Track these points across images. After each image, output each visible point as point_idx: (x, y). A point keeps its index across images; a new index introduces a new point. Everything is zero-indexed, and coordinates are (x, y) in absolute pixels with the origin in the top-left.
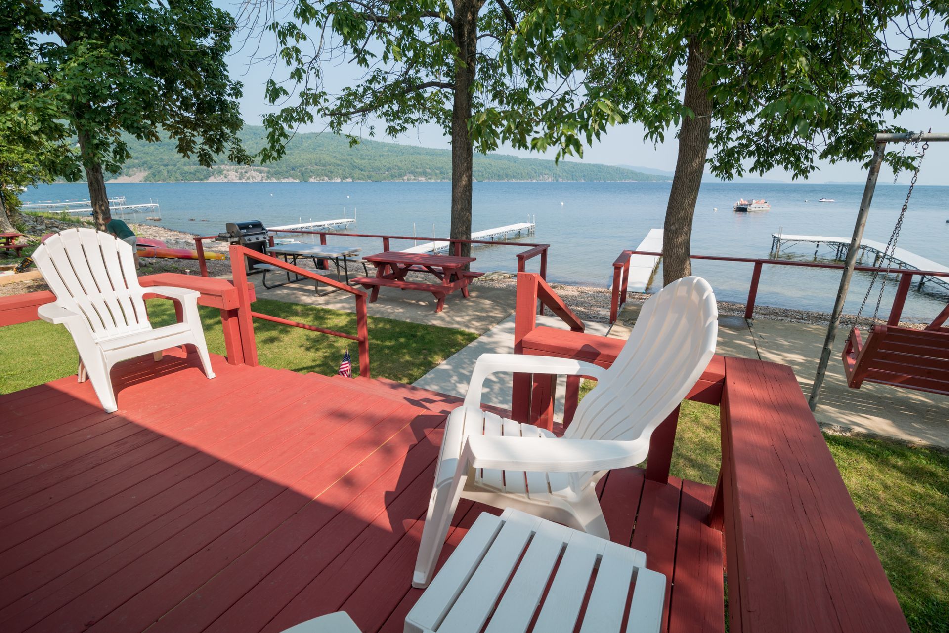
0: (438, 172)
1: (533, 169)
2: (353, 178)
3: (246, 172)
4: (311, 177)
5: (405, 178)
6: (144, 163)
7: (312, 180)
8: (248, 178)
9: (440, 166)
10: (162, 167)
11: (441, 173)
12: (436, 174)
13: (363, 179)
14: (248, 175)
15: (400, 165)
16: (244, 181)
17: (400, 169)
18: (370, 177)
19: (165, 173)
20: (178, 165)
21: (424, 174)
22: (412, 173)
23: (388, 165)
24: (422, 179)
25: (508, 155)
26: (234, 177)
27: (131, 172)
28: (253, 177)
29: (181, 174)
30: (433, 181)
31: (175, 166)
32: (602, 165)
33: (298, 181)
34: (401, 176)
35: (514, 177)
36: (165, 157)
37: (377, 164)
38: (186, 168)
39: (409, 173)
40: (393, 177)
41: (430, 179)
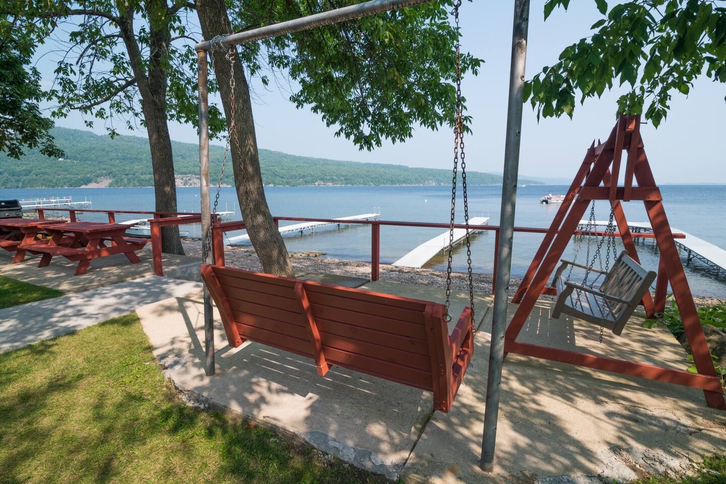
0: (342, 178)
1: (420, 176)
2: (275, 184)
3: (190, 180)
5: (317, 183)
6: (111, 173)
8: (191, 184)
9: (344, 173)
10: (124, 176)
11: (345, 179)
12: (341, 180)
13: (282, 185)
14: (191, 182)
15: (313, 174)
16: (187, 186)
17: (312, 176)
18: (288, 183)
19: (125, 181)
20: (137, 174)
21: (332, 180)
22: (321, 179)
23: (302, 174)
24: (330, 184)
25: (400, 165)
26: (180, 184)
27: (99, 179)
28: (194, 183)
29: (139, 181)
30: (339, 186)
31: (134, 175)
32: (476, 172)
33: (230, 186)
34: (313, 182)
35: (404, 182)
36: (127, 168)
37: (294, 172)
38: (142, 177)
39: (320, 180)
40: (307, 182)
41: (336, 184)
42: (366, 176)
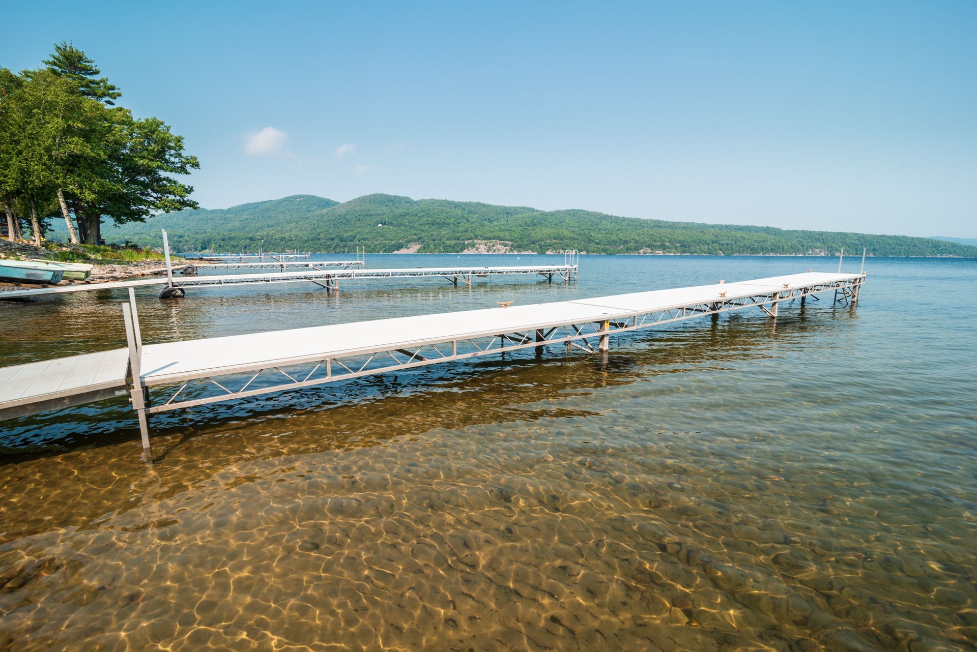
0: (678, 245)
1: (799, 242)
2: (588, 251)
3: (493, 246)
4: (548, 250)
5: (641, 251)
6: (420, 238)
7: (548, 253)
8: (494, 251)
9: (681, 239)
10: (431, 242)
11: (682, 246)
12: (676, 248)
13: (597, 252)
14: (494, 248)
15: (637, 239)
16: (490, 253)
17: (636, 242)
18: (604, 251)
19: (432, 246)
20: (443, 240)
21: (663, 247)
22: (649, 246)
23: (624, 239)
24: (660, 252)
25: (767, 227)
26: (483, 250)
27: (409, 245)
28: (498, 250)
29: (444, 247)
30: (672, 254)
31: (440, 240)
33: (536, 253)
34: (637, 249)
35: (772, 250)
36: (435, 233)
37: (614, 237)
38: (448, 242)
39: (646, 246)
40: (628, 250)
41: (668, 252)
42: (713, 242)
